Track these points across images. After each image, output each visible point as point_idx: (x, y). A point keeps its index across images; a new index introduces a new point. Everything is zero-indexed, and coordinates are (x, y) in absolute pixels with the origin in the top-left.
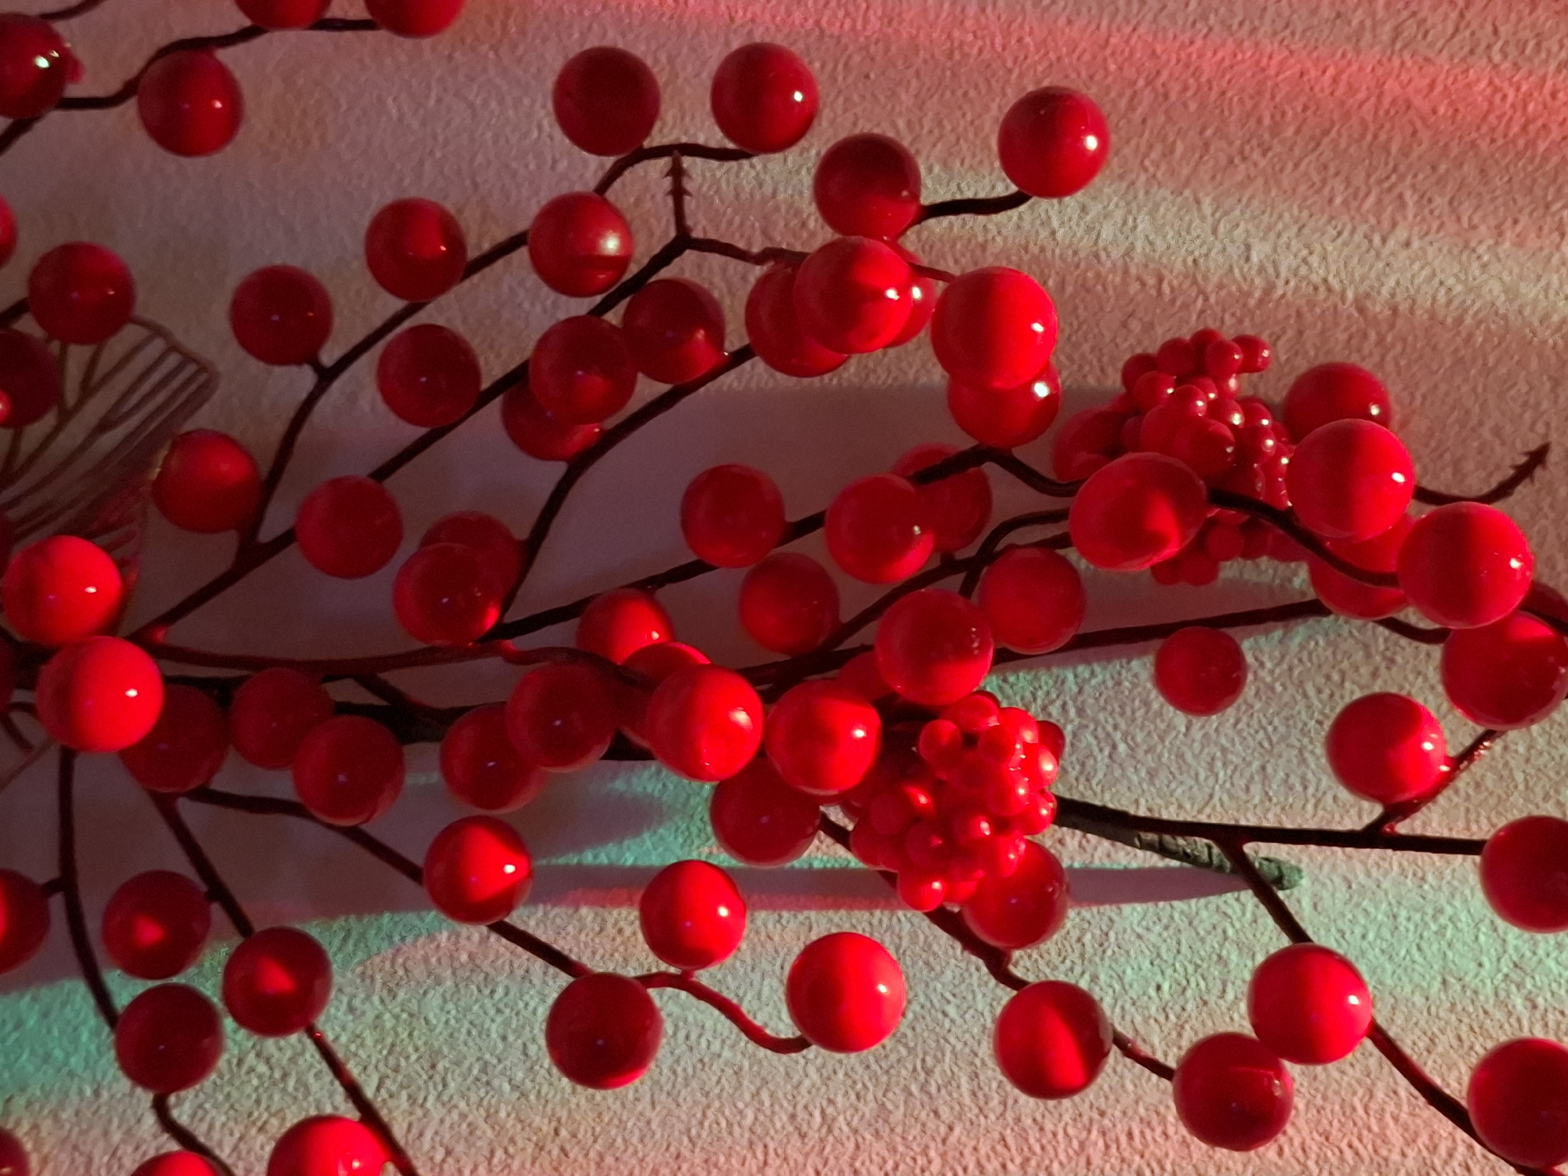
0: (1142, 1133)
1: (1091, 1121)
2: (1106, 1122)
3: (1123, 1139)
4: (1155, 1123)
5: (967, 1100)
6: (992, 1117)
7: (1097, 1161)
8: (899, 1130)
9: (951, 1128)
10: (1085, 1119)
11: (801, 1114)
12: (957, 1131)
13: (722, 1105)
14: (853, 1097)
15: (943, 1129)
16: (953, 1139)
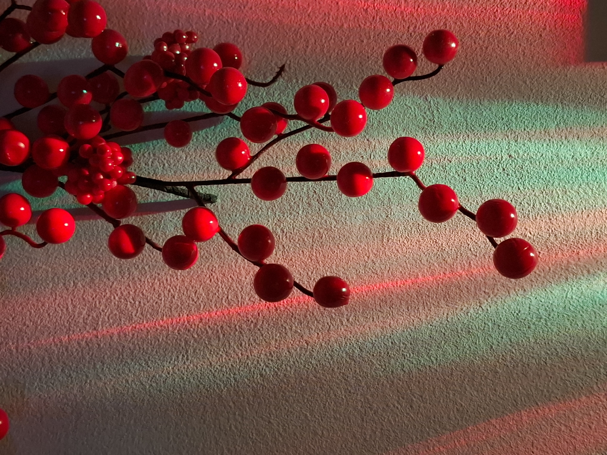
0: (171, 279)
1: (155, 277)
2: (160, 277)
3: (165, 282)
4: (174, 276)
5: (118, 274)
6: (126, 279)
7: (157, 289)
8: (97, 285)
9: (113, 283)
10: (154, 277)
11: (67, 283)
12: (115, 284)
13: (42, 283)
14: (83, 277)
15: (111, 284)
16: (114, 286)
